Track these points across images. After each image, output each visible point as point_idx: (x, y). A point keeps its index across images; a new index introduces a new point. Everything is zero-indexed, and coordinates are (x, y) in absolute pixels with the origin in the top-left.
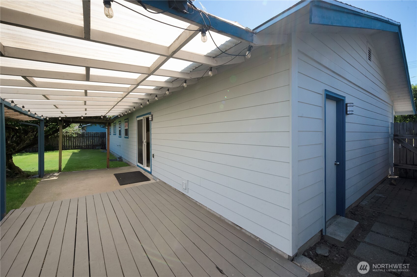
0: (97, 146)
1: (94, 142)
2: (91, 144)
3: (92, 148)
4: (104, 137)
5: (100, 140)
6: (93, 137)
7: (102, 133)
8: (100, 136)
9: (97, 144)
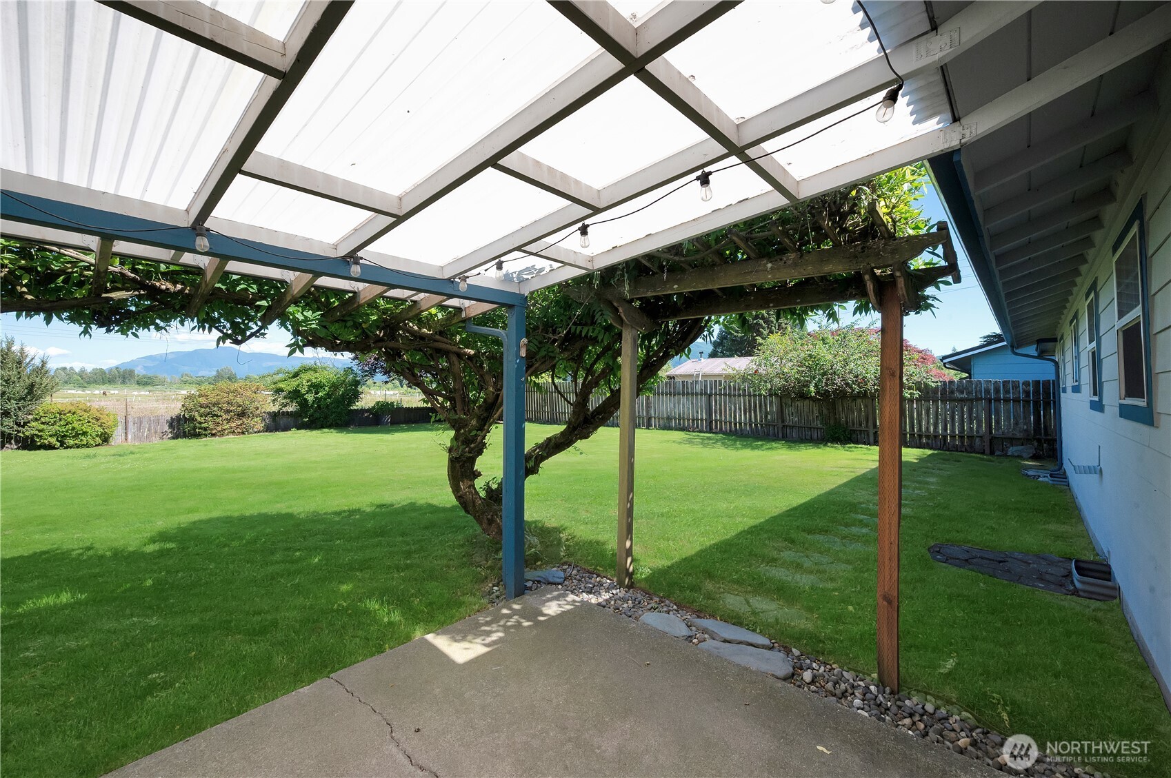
0: (1012, 441)
1: (998, 422)
2: (981, 433)
3: (987, 451)
4: (1047, 404)
5: (1026, 417)
6: (990, 401)
7: (1037, 382)
8: (1026, 397)
9: (1010, 435)
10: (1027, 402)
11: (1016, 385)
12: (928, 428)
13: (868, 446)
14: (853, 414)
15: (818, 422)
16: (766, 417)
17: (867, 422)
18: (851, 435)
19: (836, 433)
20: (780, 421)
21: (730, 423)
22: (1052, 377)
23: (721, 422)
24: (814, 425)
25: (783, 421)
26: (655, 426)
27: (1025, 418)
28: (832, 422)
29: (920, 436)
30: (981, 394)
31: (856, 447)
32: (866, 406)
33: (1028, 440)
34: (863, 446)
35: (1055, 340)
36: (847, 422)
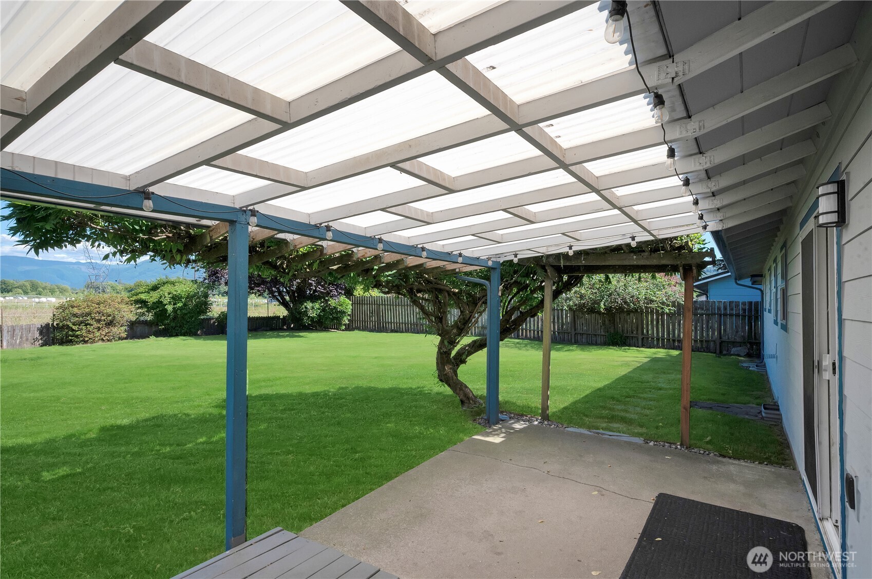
0: (734, 344)
1: (725, 330)
3: (718, 351)
4: (757, 318)
5: (744, 327)
6: (721, 315)
7: (750, 303)
8: (744, 313)
9: (733, 340)
10: (744, 316)
11: (737, 304)
12: (679, 335)
13: (638, 349)
14: (627, 324)
15: (602, 330)
16: (562, 327)
17: (637, 331)
18: (625, 340)
19: (615, 338)
20: (573, 330)
21: (534, 331)
22: (759, 300)
23: (526, 331)
24: (598, 332)
25: (575, 330)
26: (472, 334)
27: (742, 327)
28: (612, 331)
29: (674, 341)
30: (715, 311)
31: (629, 349)
32: (637, 319)
33: (745, 343)
34: (635, 348)
35: (761, 276)
36: (623, 331)
